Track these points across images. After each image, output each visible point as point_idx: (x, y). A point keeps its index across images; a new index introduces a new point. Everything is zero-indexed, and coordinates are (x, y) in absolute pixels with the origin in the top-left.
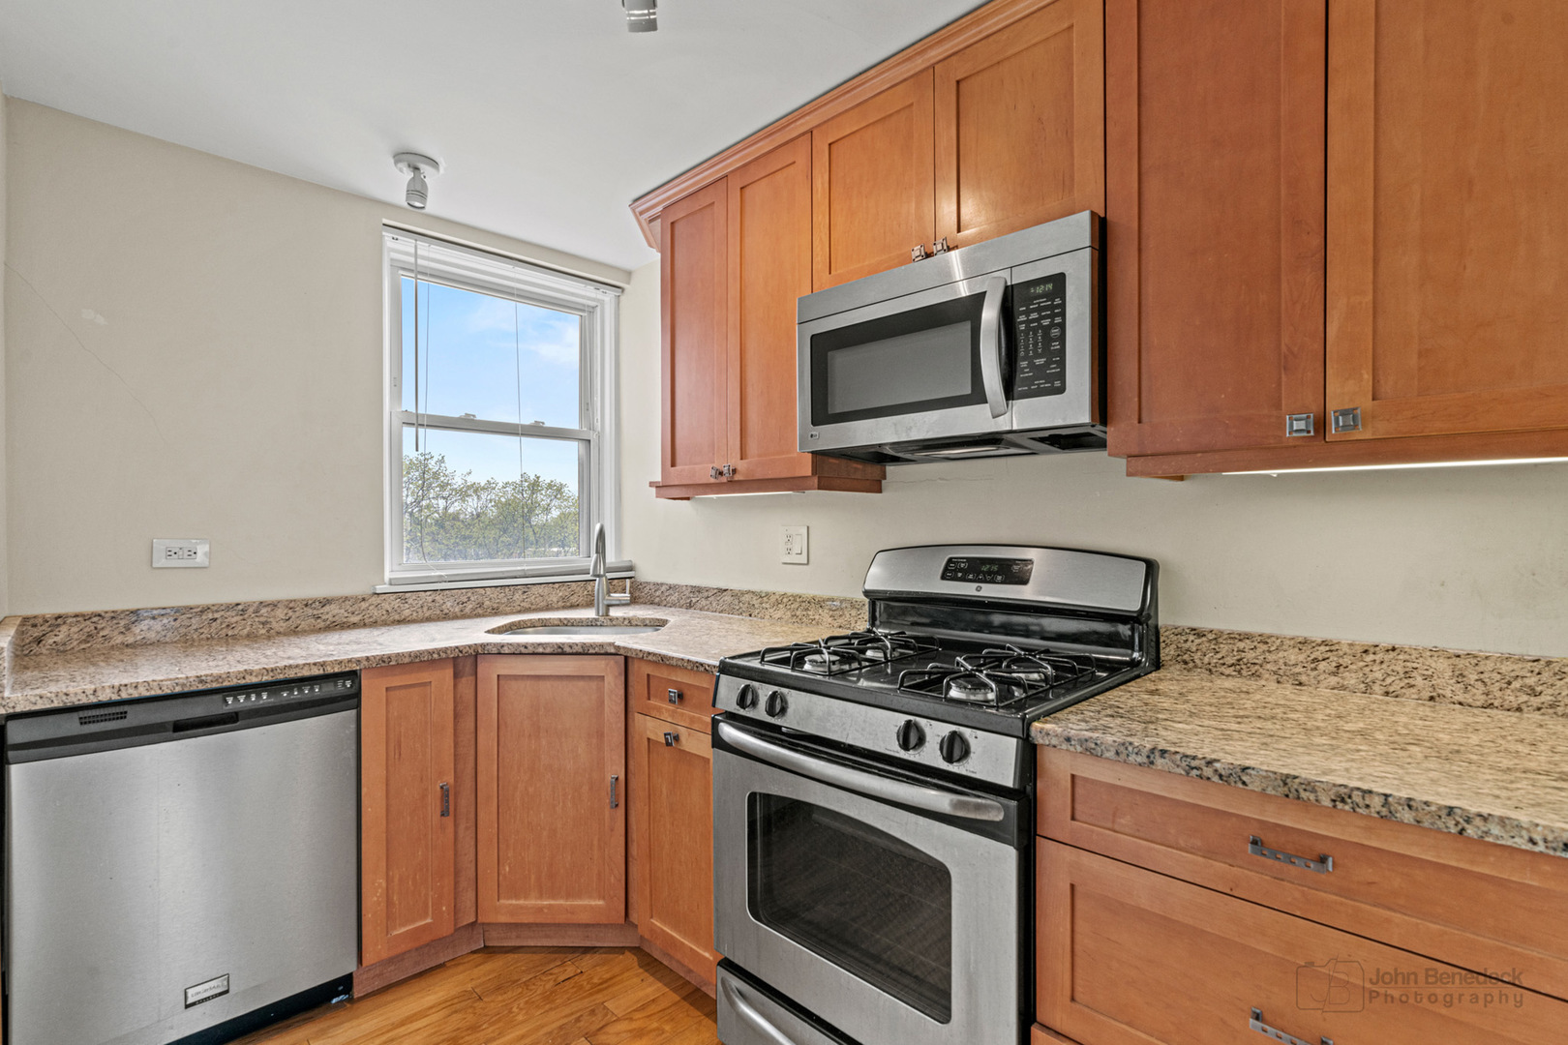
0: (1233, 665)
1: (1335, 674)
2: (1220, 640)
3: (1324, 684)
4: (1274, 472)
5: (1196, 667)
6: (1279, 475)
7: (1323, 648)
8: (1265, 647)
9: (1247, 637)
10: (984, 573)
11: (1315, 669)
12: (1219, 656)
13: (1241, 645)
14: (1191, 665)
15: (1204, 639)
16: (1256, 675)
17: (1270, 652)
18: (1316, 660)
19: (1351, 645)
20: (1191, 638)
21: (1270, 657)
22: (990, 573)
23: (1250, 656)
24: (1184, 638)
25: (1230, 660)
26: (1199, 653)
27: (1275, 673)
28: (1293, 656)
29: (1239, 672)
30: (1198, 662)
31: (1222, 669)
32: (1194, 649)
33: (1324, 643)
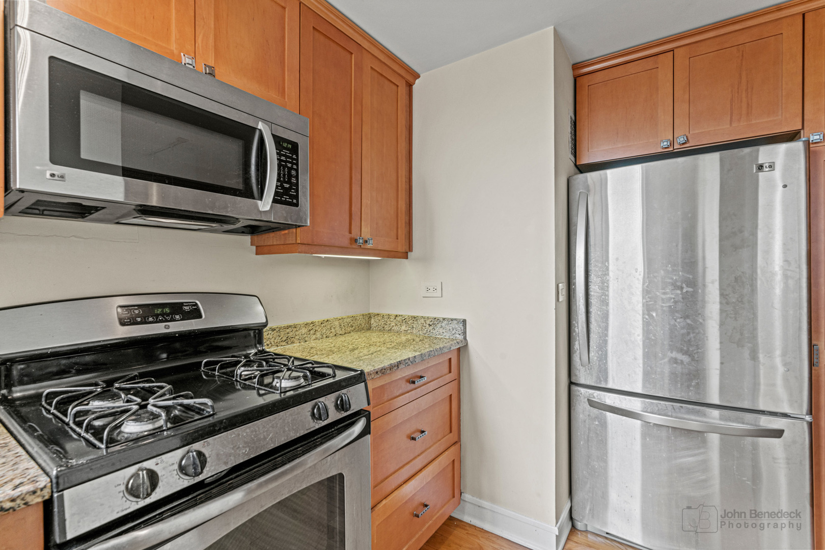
0: (285, 340)
1: (314, 334)
2: (281, 330)
3: (312, 339)
4: (323, 256)
5: (272, 346)
6: (325, 257)
7: (312, 325)
8: (295, 329)
9: (290, 326)
10: (157, 315)
11: (310, 334)
12: (280, 338)
13: (288, 331)
14: (270, 345)
15: (275, 331)
16: (293, 343)
17: (297, 331)
18: (310, 330)
19: (318, 322)
20: (270, 332)
21: (297, 333)
22: (163, 315)
23: (290, 335)
24: (267, 333)
25: (284, 339)
26: (273, 339)
27: (299, 339)
28: (304, 331)
29: (287, 343)
30: (273, 343)
31: (282, 344)
32: (271, 337)
33: (312, 323)
